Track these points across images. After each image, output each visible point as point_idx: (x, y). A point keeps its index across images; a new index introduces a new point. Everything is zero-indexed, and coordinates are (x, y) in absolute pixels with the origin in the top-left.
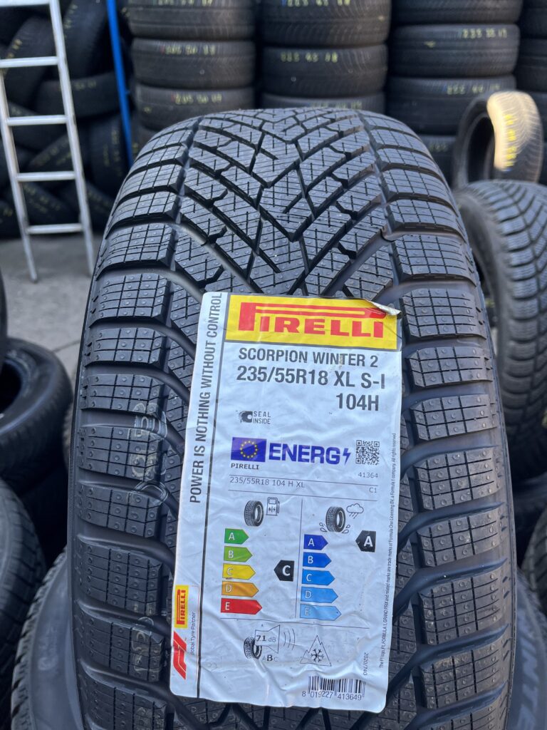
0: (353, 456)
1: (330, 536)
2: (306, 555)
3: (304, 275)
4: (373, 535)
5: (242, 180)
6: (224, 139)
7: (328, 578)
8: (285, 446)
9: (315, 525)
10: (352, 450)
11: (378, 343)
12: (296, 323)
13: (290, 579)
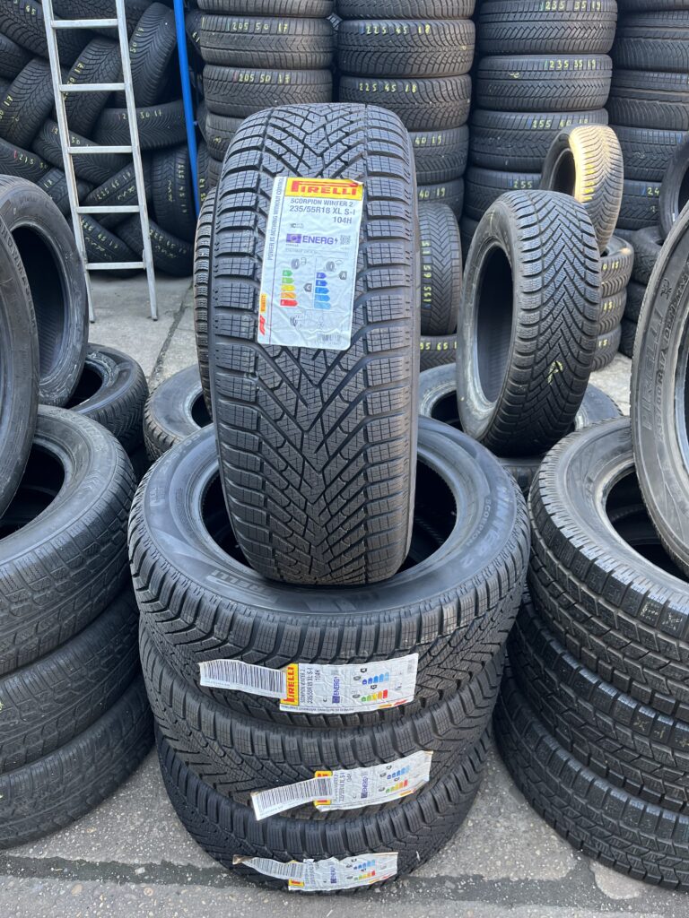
0: (339, 241)
1: (327, 273)
2: (317, 281)
3: (323, 170)
4: (346, 273)
5: (296, 132)
6: (287, 115)
7: (327, 291)
8: (310, 238)
9: (321, 269)
10: (339, 239)
11: (354, 197)
12: (317, 189)
13: (310, 291)
